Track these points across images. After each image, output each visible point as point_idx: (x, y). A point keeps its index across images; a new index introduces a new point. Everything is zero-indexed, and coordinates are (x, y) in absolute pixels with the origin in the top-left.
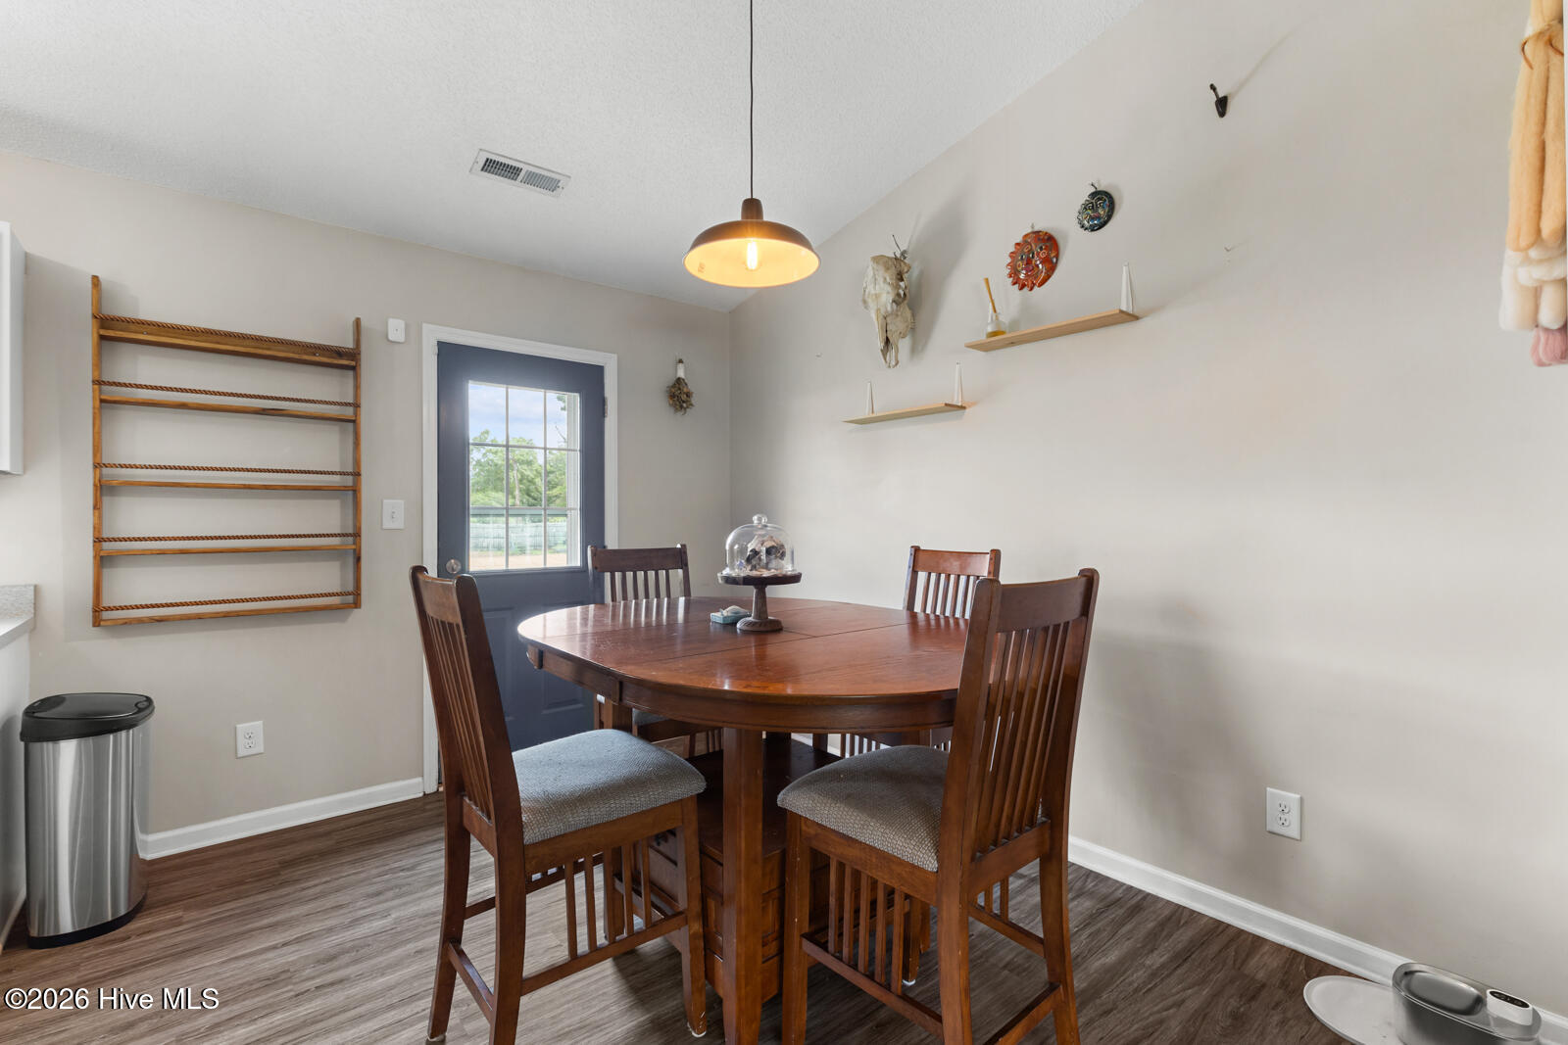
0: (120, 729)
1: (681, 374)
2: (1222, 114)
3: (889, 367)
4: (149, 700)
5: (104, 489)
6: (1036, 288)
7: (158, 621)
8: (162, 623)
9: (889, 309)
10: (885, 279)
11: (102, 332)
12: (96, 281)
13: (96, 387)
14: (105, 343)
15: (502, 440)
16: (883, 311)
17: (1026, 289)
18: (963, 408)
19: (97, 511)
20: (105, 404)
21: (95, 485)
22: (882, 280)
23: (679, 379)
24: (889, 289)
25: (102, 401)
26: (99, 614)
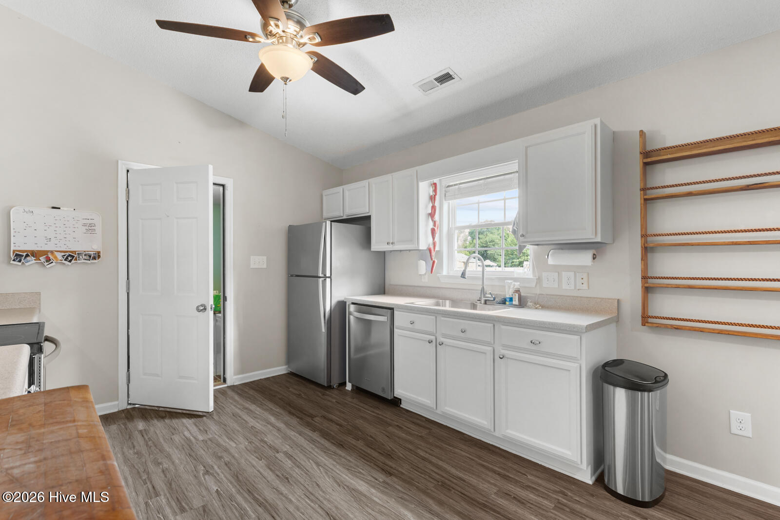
0: (644, 391)
4: (666, 376)
5: (647, 250)
7: (675, 328)
8: (677, 330)
11: (645, 160)
12: (642, 133)
13: (642, 192)
14: (648, 167)
19: (643, 262)
20: (647, 201)
21: (642, 247)
25: (645, 200)
26: (646, 319)
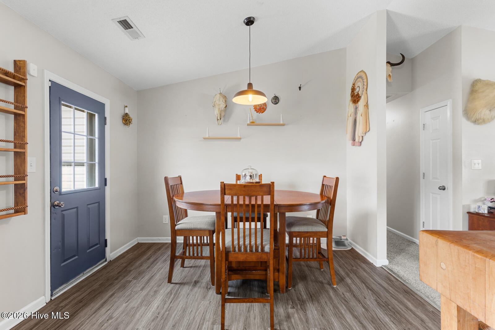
1: (127, 111)
2: (300, 90)
3: (219, 124)
6: (261, 113)
9: (222, 109)
10: (223, 101)
15: (72, 131)
16: (221, 109)
17: (258, 113)
18: (240, 139)
22: (222, 101)
23: (127, 114)
24: (224, 104)
